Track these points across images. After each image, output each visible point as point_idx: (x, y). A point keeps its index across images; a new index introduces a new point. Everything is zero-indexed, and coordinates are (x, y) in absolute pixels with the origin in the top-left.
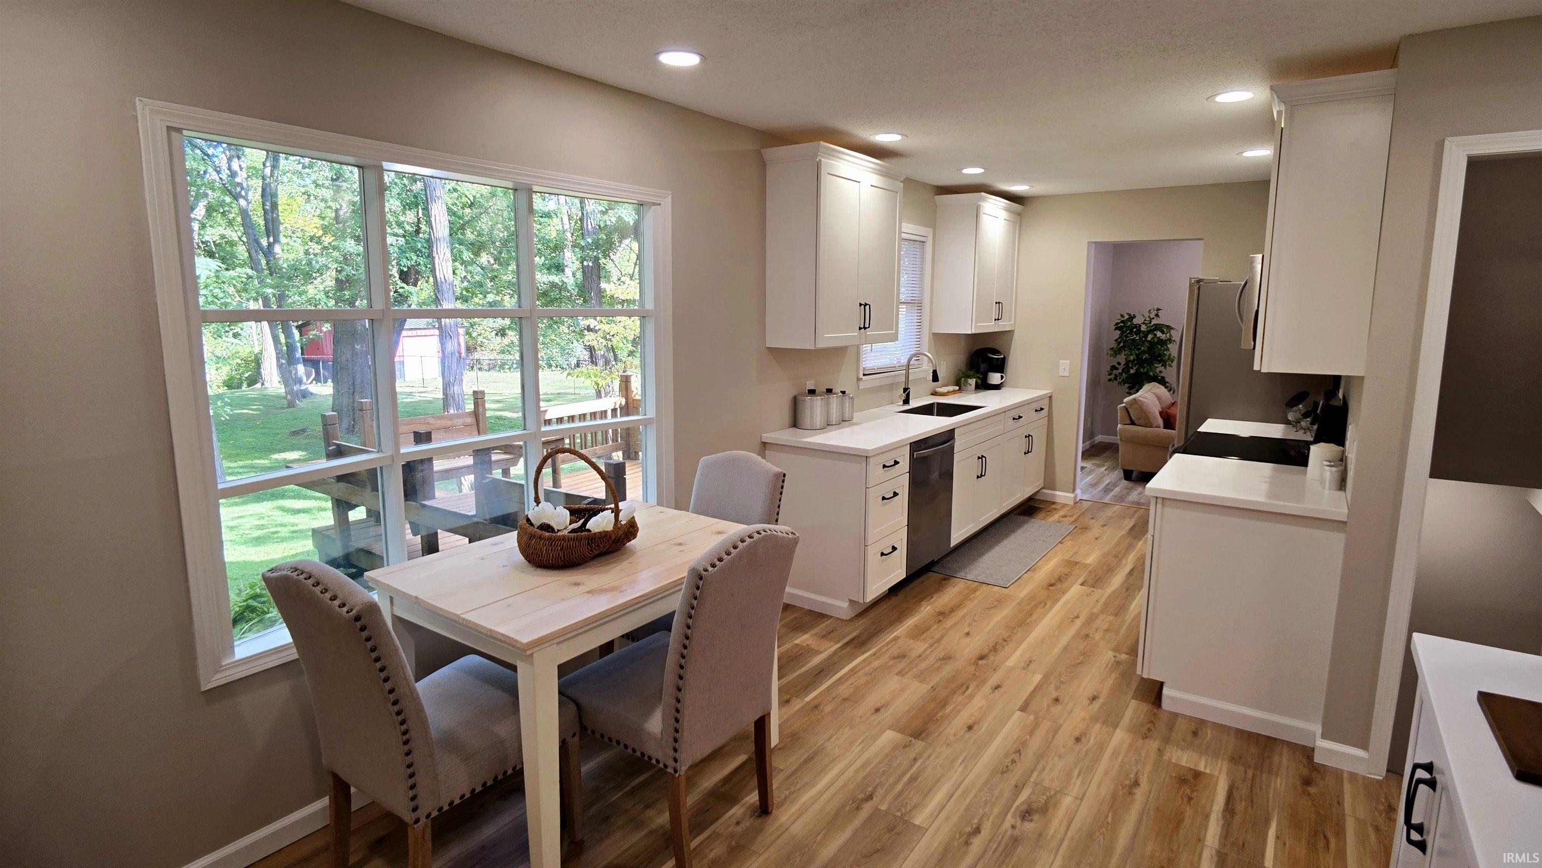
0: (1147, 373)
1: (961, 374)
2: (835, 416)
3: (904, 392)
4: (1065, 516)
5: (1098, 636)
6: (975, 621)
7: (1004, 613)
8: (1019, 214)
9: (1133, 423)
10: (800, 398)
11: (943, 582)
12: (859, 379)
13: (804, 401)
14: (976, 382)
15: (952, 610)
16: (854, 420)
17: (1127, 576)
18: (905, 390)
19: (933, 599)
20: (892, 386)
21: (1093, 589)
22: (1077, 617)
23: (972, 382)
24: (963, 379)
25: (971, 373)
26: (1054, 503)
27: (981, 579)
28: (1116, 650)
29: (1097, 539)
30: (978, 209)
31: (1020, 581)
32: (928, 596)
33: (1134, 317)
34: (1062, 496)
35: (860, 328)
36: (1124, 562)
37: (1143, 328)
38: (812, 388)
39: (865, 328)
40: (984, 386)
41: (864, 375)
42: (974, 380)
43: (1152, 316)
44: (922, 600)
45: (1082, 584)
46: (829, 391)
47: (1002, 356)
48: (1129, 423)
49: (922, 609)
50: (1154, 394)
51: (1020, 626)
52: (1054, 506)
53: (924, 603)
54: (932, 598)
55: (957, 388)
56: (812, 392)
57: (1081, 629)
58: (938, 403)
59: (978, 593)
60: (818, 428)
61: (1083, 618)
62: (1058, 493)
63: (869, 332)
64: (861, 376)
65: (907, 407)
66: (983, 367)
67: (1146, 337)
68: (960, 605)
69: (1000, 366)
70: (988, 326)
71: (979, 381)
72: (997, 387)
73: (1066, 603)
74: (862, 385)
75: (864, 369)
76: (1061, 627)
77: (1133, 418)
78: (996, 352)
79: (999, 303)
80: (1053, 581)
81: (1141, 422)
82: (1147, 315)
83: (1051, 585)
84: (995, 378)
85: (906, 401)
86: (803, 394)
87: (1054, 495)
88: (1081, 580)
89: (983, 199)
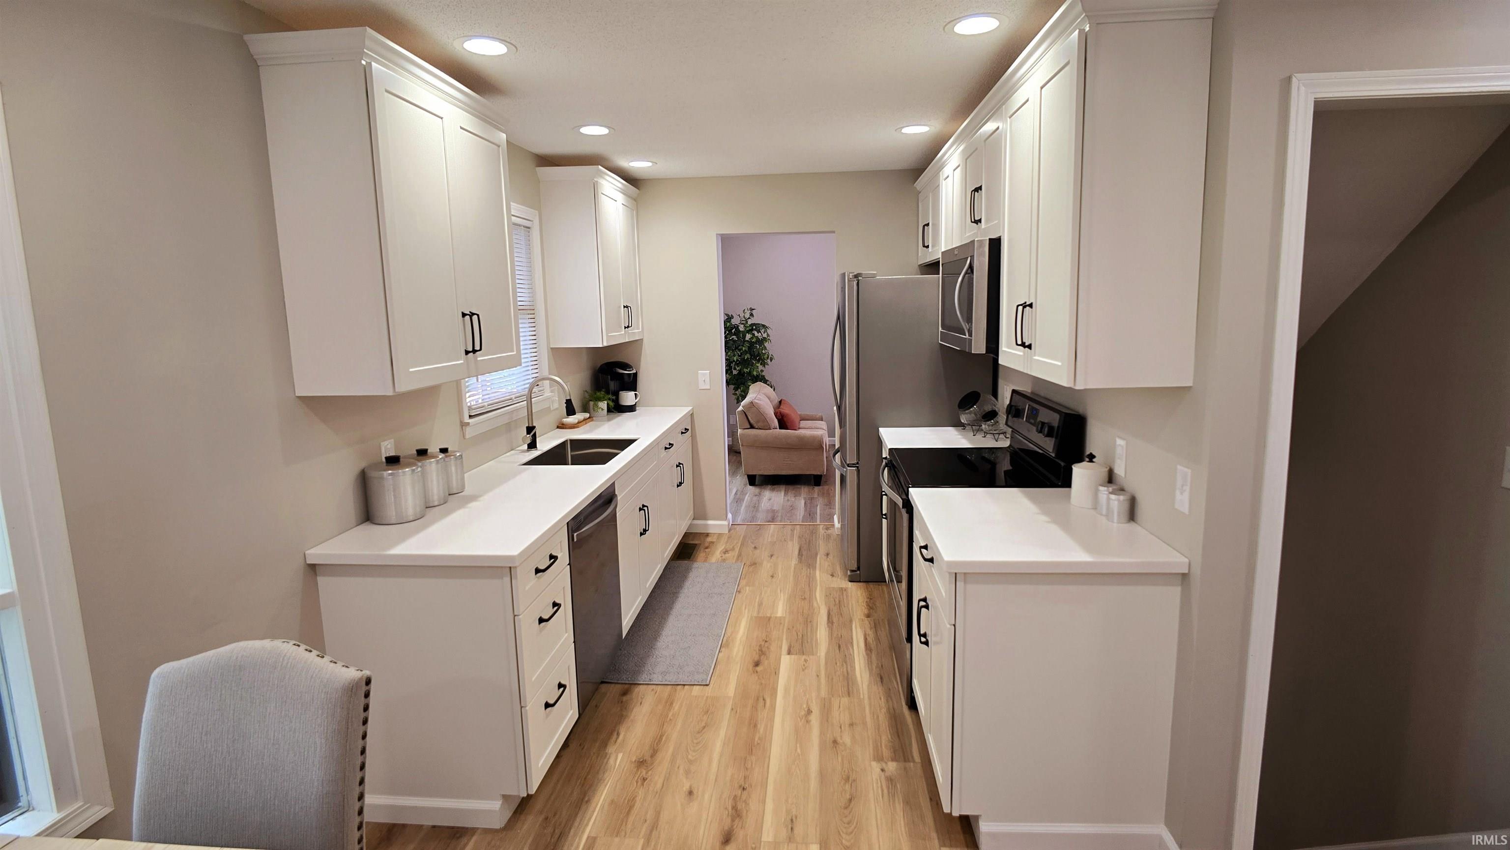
0: (750, 373)
1: (587, 395)
2: (436, 490)
3: (528, 433)
4: (726, 552)
5: (847, 739)
6: (691, 762)
7: (722, 733)
8: (635, 200)
9: (752, 427)
10: (373, 474)
11: (625, 698)
12: (463, 425)
13: (382, 478)
14: (608, 404)
15: (654, 753)
16: (468, 491)
17: (828, 626)
18: (530, 429)
19: (621, 737)
20: (509, 427)
21: (804, 657)
22: (809, 712)
23: (603, 405)
24: (592, 403)
25: (601, 394)
26: (707, 535)
27: (671, 678)
28: (879, 758)
29: (772, 577)
30: (595, 187)
31: (718, 667)
32: (611, 734)
33: (732, 317)
34: (715, 525)
35: (467, 352)
36: (815, 604)
37: (742, 328)
38: (392, 454)
39: (474, 351)
40: (618, 408)
41: (470, 416)
42: (606, 402)
43: (747, 316)
44: (605, 744)
45: (789, 653)
46: (422, 453)
47: (634, 371)
48: (749, 427)
49: (611, 761)
50: (765, 394)
51: (751, 752)
52: (709, 539)
53: (611, 749)
54: (618, 734)
55: (587, 415)
56: (393, 461)
57: (822, 733)
58: (571, 440)
59: (676, 706)
60: (411, 518)
61: (816, 710)
62: (710, 522)
63: (480, 357)
64: (467, 419)
65: (535, 454)
66: (612, 385)
67: (744, 336)
68: (661, 736)
69: (631, 384)
70: (619, 337)
71: (611, 404)
72: (631, 409)
73: (786, 690)
74: (469, 432)
75: (470, 408)
76: (799, 735)
77: (752, 421)
78: (626, 366)
79: (627, 307)
80: (756, 658)
81: (760, 425)
82: (742, 315)
83: (757, 664)
84: (628, 398)
85: (532, 445)
86: (376, 466)
87: (706, 525)
88: (785, 648)
89: (601, 175)
